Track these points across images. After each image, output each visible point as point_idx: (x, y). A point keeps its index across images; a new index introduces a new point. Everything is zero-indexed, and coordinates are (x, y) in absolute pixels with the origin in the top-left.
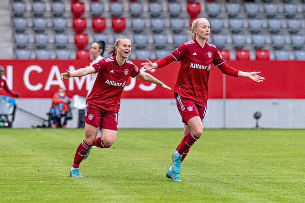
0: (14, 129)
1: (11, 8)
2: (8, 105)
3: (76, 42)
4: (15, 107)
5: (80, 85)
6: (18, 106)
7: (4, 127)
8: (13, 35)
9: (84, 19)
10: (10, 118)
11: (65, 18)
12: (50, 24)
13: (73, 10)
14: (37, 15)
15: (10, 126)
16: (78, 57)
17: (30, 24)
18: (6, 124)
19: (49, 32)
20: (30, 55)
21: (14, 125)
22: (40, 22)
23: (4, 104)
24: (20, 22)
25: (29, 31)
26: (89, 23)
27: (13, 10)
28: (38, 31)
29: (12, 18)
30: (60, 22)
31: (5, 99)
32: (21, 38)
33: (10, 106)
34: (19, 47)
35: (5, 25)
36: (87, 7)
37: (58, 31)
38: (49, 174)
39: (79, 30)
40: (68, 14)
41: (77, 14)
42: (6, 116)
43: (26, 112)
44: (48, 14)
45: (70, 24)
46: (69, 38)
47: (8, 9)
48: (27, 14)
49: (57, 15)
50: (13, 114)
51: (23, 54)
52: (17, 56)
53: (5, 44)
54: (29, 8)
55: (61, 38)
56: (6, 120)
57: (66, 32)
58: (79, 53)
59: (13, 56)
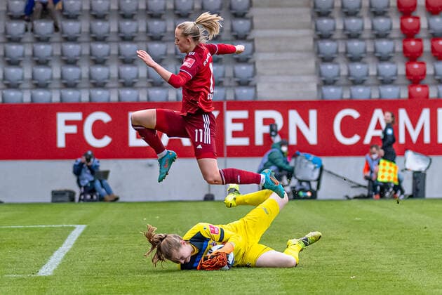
0: (319, 200)
1: (314, 27)
2: (312, 166)
3: (408, 74)
4: (321, 169)
5: (414, 136)
6: (326, 167)
7: (306, 198)
8: (317, 64)
9: (420, 40)
10: (314, 185)
11: (391, 39)
12: (370, 49)
13: (403, 28)
14: (352, 36)
15: (314, 196)
16: (411, 96)
17: (342, 49)
18: (309, 194)
19: (369, 60)
20: (342, 95)
21: (320, 195)
22: (356, 45)
23: (306, 166)
24: (327, 46)
25: (340, 60)
26: (427, 46)
27: (316, 30)
28: (353, 59)
29: (315, 40)
30: (384, 46)
31: (307, 158)
32: (329, 69)
33: (315, 168)
34: (326, 83)
35: (306, 51)
36: (424, 23)
37: (383, 59)
39: (412, 56)
40: (396, 34)
41: (409, 33)
42: (308, 182)
43: (337, 176)
44: (366, 35)
45: (399, 48)
46: (398, 68)
47: (310, 28)
48: (337, 35)
49: (380, 36)
50: (319, 180)
51: (332, 93)
52: (323, 95)
53: (305, 79)
54: (340, 26)
55: (387, 68)
56: (308, 188)
57: (393, 60)
58: (412, 89)
59: (318, 95)
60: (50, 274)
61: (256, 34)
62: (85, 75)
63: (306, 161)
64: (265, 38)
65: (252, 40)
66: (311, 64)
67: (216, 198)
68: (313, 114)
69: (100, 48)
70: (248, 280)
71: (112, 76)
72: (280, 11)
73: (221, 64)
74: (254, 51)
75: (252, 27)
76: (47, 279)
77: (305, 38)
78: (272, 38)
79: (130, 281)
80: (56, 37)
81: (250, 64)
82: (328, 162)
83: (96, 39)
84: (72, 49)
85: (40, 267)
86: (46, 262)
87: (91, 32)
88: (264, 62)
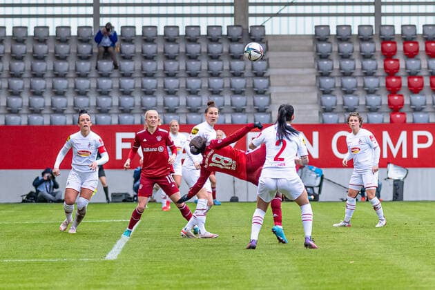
0: (320, 202)
1: (316, 67)
2: (314, 175)
3: (390, 103)
4: (322, 178)
5: (395, 152)
6: (325, 177)
8: (319, 97)
9: (399, 78)
10: (316, 190)
11: (377, 77)
12: (360, 84)
13: (386, 68)
14: (346, 74)
15: (316, 199)
16: (392, 121)
17: (338, 84)
18: (313, 197)
19: (360, 93)
20: (338, 120)
21: (321, 198)
22: (349, 82)
23: (310, 175)
24: (327, 82)
25: (337, 93)
26: (404, 82)
27: (318, 69)
28: (347, 92)
29: (317, 77)
30: (371, 82)
31: (311, 169)
32: (328, 100)
33: (317, 176)
34: (326, 111)
35: (310, 85)
36: (402, 64)
37: (370, 92)
38: (361, 253)
39: (393, 90)
40: (381, 72)
41: (391, 73)
42: (312, 188)
43: (334, 183)
44: (358, 73)
45: (383, 84)
46: (383, 99)
47: (313, 67)
48: (335, 73)
49: (368, 74)
50: (320, 186)
51: (331, 118)
52: (323, 120)
53: (309, 107)
54: (337, 66)
55: (373, 99)
56: (312, 193)
57: (378, 93)
58: (393, 116)
59: (319, 119)
60: (115, 258)
61: (270, 72)
62: (138, 103)
63: (310, 171)
64: (278, 75)
65: (269, 77)
66: (314, 96)
67: (240, 200)
68: (316, 135)
69: (150, 82)
70: (270, 264)
71: (158, 104)
72: (290, 54)
73: (244, 95)
74: (269, 85)
75: (268, 67)
76: (113, 262)
77: (310, 76)
78: (284, 76)
79: (178, 264)
80: (116, 74)
81: (267, 96)
82: (327, 172)
83: (146, 75)
84: (128, 83)
85: (106, 253)
86: (111, 249)
87: (142, 69)
88: (278, 94)
